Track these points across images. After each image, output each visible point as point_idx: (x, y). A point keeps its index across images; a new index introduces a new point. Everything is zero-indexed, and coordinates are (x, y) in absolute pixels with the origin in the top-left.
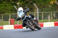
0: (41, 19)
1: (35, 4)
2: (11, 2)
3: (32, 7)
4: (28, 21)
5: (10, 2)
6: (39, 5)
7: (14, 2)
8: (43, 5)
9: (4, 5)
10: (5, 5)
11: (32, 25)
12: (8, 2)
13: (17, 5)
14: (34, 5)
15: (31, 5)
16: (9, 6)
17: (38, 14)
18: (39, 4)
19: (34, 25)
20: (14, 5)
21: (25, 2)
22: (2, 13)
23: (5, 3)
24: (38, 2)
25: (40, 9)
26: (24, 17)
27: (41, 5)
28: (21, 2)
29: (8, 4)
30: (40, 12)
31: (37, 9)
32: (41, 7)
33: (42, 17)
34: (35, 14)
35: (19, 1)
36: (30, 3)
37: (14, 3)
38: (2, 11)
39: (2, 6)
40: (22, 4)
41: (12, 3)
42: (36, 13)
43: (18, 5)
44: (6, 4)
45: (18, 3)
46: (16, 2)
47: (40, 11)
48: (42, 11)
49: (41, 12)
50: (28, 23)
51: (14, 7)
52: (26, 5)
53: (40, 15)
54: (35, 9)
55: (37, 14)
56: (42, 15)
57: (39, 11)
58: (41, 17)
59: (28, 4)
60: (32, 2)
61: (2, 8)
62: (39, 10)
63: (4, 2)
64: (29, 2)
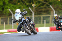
1: (52, 6)
3: (48, 9)
4: (25, 25)
5: (25, 4)
6: (55, 8)
8: (60, 7)
9: (18, 6)
11: (28, 29)
12: (23, 4)
14: (50, 7)
15: (47, 7)
16: (23, 7)
18: (56, 6)
19: (31, 29)
20: (29, 7)
21: (40, 4)
24: (54, 4)
25: (57, 12)
28: (36, 3)
29: (23, 5)
32: (58, 9)
35: (34, 3)
37: (29, 5)
40: (37, 6)
41: (27, 5)
43: (34, 7)
44: (21, 5)
45: (33, 5)
46: (31, 3)
48: (59, 14)
50: (25, 26)
51: (29, 9)
52: (42, 7)
54: (52, 12)
59: (44, 6)
60: (48, 4)
63: (19, 4)
64: (45, 4)
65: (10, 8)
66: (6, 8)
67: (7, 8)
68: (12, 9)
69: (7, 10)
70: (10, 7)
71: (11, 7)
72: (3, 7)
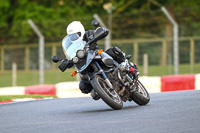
0: (188, 62)
1: (167, 8)
2: (83, 3)
3: (157, 18)
5: (80, 3)
6: (179, 14)
7: (96, 3)
8: (194, 13)
9: (59, 10)
10: (64, 10)
12: (73, 3)
13: (105, 11)
14: (162, 14)
15: (152, 13)
17: (176, 44)
19: (121, 88)
21: (130, 2)
22: (53, 38)
23: (62, 7)
24: (176, 3)
25: (184, 28)
26: (85, 57)
27: (186, 13)
29: (73, 7)
30: (183, 39)
31: (172, 26)
32: (187, 19)
33: (192, 54)
34: (168, 42)
36: (148, 4)
37: (94, 7)
38: (54, 35)
39: (54, 16)
40: (121, 10)
41: (88, 7)
42: (169, 39)
43: (109, 11)
44: (68, 8)
45: (107, 7)
46: (101, 2)
47: (183, 32)
48: (191, 35)
49: (185, 35)
52: (135, 11)
53: (185, 49)
54: (168, 28)
55: (172, 43)
56: (189, 46)
57: (179, 35)
58: (188, 55)
59: (142, 10)
61: (54, 22)
62: (180, 30)
63: (61, 3)
65: (31, 18)
66: (19, 18)
67: (24, 18)
68: (40, 21)
69: (24, 22)
70: (32, 14)
71: (36, 13)
72: (11, 13)
